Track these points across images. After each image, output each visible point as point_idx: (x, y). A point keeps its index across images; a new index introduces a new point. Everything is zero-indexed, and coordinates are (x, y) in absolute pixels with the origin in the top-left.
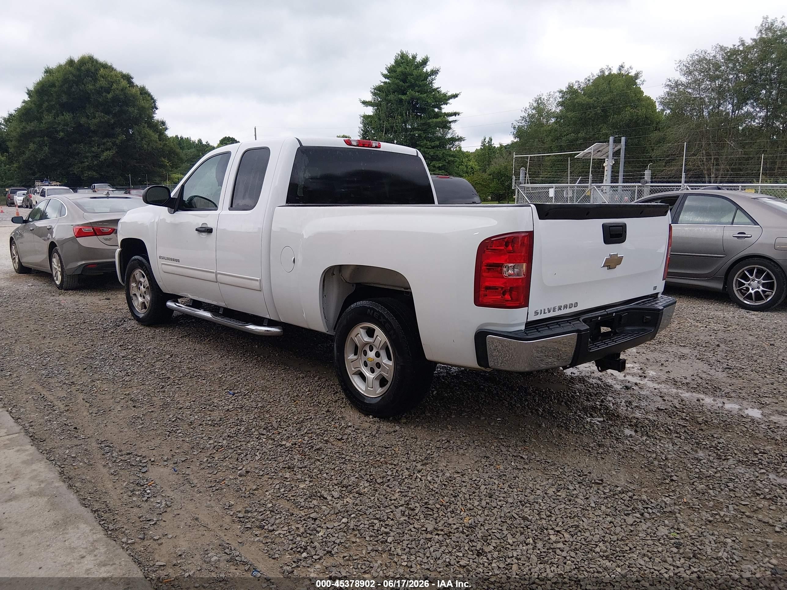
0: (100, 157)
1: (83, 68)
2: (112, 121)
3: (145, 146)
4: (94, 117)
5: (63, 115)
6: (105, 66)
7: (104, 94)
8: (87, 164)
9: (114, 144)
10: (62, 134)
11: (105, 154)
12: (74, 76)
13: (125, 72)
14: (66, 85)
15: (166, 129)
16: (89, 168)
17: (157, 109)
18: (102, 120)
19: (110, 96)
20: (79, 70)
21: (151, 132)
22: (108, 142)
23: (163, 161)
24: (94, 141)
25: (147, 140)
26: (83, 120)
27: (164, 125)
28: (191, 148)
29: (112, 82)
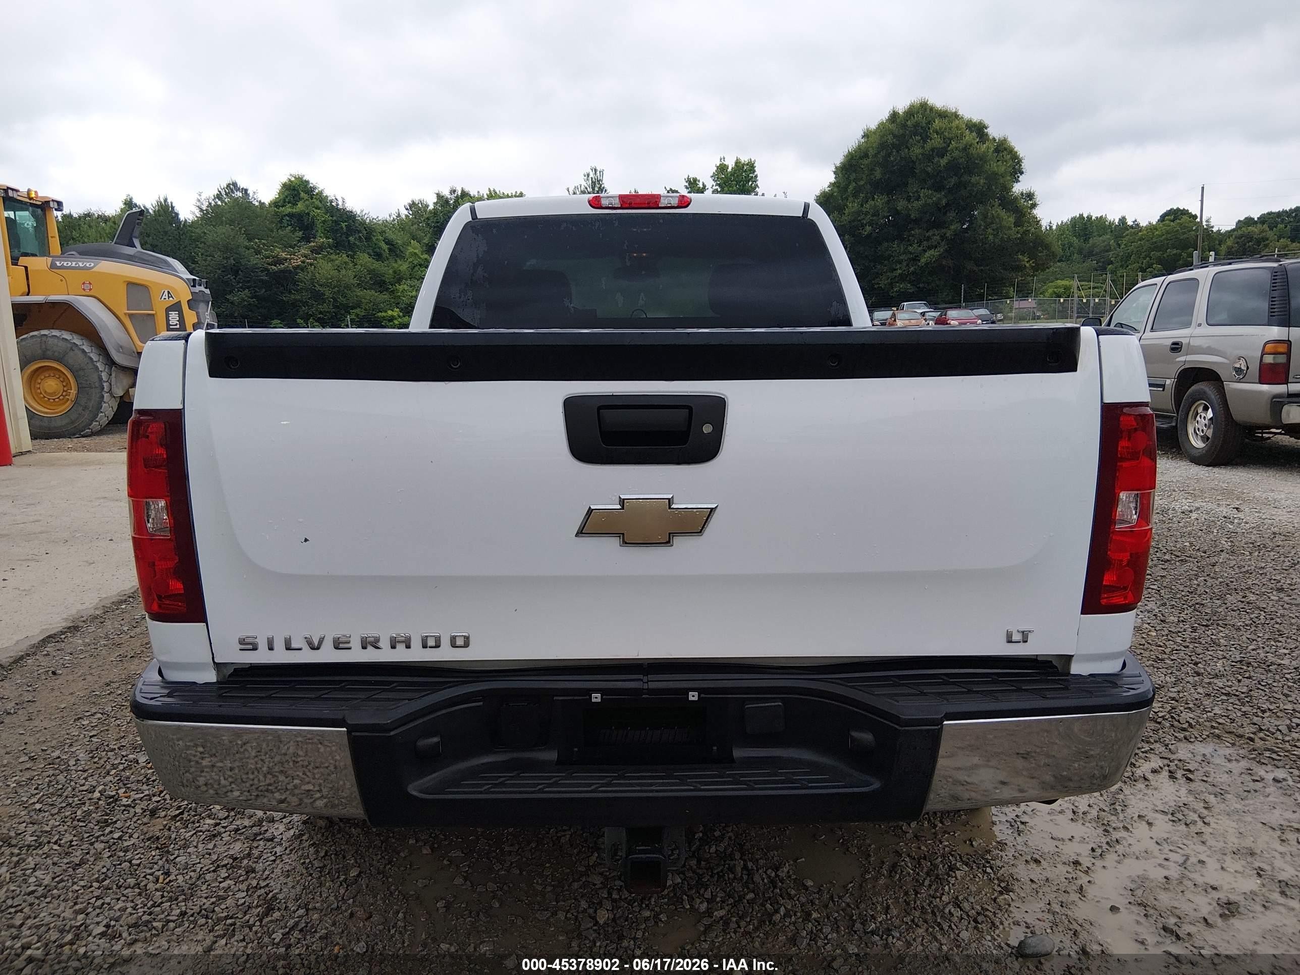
0: (919, 260)
1: (909, 123)
2: (944, 202)
3: (991, 237)
4: (918, 199)
5: (873, 199)
6: (944, 115)
7: (936, 159)
8: (899, 271)
9: (943, 237)
10: (868, 228)
11: (927, 254)
12: (895, 136)
13: (976, 118)
14: (883, 153)
15: (1034, 206)
16: (902, 278)
17: (1022, 173)
18: (929, 201)
19: (943, 162)
20: (904, 126)
21: (1003, 213)
22: (934, 235)
23: (1020, 260)
24: (913, 236)
25: (994, 226)
26: (901, 204)
27: (1031, 200)
28: (1105, 233)
29: (951, 139)
